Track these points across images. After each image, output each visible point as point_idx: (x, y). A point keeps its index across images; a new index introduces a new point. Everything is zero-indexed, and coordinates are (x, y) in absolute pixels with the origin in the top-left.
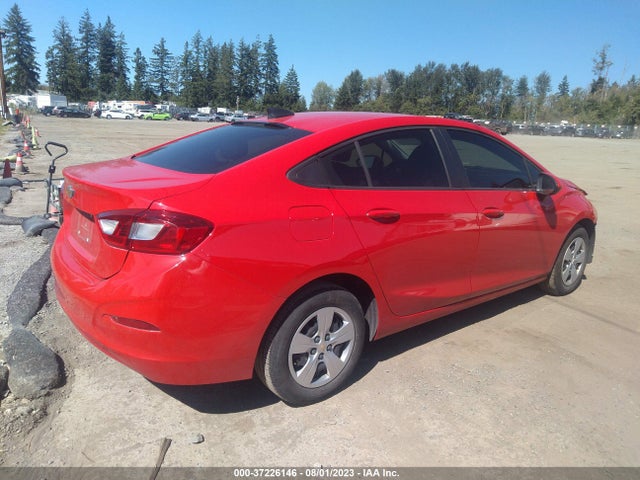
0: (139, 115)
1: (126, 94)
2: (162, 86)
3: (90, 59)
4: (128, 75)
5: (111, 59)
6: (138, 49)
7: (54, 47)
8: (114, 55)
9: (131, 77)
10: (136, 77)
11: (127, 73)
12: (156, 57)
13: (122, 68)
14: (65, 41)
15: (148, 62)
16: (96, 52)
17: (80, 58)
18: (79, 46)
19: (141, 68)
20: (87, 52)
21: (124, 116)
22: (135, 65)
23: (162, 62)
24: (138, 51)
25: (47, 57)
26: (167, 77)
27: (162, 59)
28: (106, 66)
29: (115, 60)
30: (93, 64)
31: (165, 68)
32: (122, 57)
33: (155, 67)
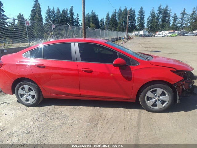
0: (167, 35)
1: (169, 28)
2: (182, 25)
3: (160, 19)
4: (171, 22)
5: (166, 18)
6: (175, 13)
7: (150, 17)
8: (167, 17)
9: (171, 23)
10: (173, 23)
11: (170, 22)
12: (181, 15)
13: (169, 20)
14: (153, 15)
15: (178, 17)
16: (161, 16)
17: (157, 19)
18: (157, 15)
19: (175, 20)
20: (159, 17)
21: (162, 36)
22: (173, 19)
23: (183, 17)
24: (175, 14)
25: (147, 20)
26: (184, 21)
27: (183, 15)
28: (164, 20)
29: (167, 18)
30: (160, 20)
31: (184, 18)
32: (169, 17)
33: (180, 18)
